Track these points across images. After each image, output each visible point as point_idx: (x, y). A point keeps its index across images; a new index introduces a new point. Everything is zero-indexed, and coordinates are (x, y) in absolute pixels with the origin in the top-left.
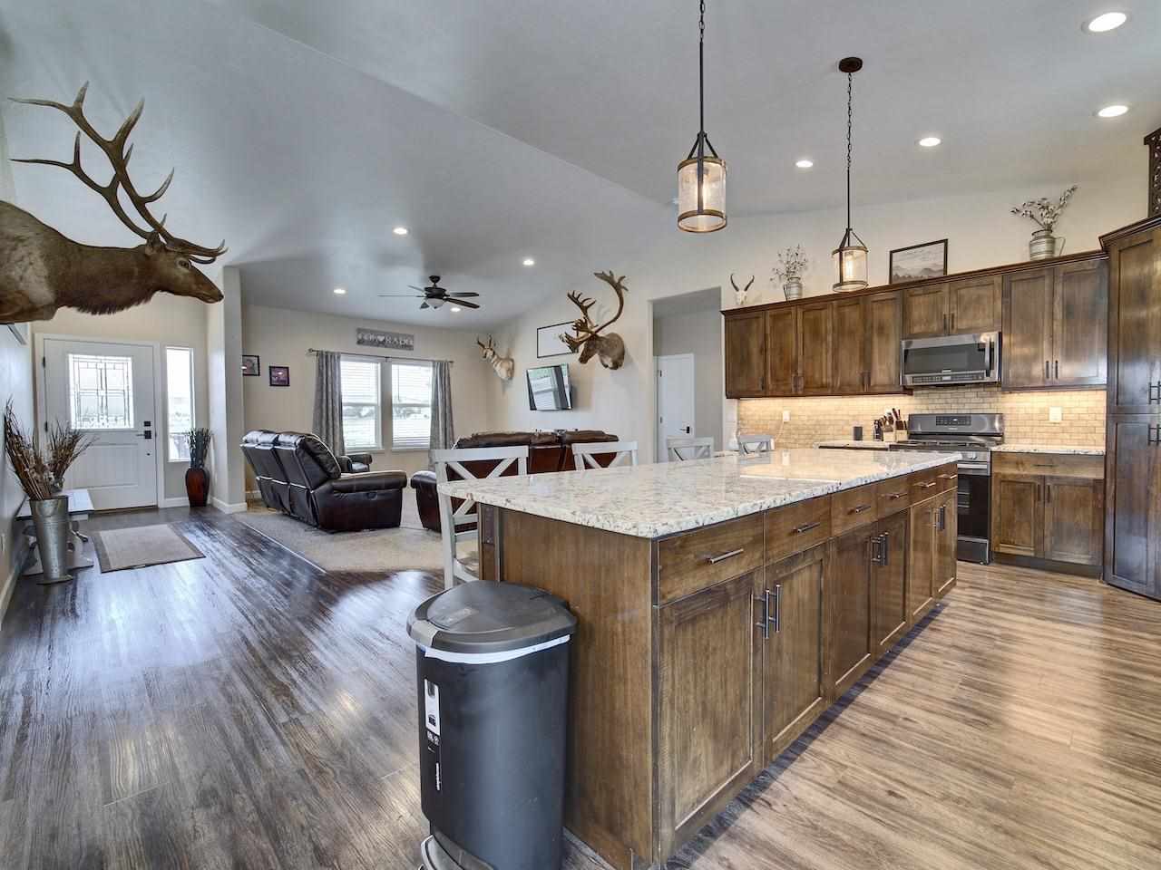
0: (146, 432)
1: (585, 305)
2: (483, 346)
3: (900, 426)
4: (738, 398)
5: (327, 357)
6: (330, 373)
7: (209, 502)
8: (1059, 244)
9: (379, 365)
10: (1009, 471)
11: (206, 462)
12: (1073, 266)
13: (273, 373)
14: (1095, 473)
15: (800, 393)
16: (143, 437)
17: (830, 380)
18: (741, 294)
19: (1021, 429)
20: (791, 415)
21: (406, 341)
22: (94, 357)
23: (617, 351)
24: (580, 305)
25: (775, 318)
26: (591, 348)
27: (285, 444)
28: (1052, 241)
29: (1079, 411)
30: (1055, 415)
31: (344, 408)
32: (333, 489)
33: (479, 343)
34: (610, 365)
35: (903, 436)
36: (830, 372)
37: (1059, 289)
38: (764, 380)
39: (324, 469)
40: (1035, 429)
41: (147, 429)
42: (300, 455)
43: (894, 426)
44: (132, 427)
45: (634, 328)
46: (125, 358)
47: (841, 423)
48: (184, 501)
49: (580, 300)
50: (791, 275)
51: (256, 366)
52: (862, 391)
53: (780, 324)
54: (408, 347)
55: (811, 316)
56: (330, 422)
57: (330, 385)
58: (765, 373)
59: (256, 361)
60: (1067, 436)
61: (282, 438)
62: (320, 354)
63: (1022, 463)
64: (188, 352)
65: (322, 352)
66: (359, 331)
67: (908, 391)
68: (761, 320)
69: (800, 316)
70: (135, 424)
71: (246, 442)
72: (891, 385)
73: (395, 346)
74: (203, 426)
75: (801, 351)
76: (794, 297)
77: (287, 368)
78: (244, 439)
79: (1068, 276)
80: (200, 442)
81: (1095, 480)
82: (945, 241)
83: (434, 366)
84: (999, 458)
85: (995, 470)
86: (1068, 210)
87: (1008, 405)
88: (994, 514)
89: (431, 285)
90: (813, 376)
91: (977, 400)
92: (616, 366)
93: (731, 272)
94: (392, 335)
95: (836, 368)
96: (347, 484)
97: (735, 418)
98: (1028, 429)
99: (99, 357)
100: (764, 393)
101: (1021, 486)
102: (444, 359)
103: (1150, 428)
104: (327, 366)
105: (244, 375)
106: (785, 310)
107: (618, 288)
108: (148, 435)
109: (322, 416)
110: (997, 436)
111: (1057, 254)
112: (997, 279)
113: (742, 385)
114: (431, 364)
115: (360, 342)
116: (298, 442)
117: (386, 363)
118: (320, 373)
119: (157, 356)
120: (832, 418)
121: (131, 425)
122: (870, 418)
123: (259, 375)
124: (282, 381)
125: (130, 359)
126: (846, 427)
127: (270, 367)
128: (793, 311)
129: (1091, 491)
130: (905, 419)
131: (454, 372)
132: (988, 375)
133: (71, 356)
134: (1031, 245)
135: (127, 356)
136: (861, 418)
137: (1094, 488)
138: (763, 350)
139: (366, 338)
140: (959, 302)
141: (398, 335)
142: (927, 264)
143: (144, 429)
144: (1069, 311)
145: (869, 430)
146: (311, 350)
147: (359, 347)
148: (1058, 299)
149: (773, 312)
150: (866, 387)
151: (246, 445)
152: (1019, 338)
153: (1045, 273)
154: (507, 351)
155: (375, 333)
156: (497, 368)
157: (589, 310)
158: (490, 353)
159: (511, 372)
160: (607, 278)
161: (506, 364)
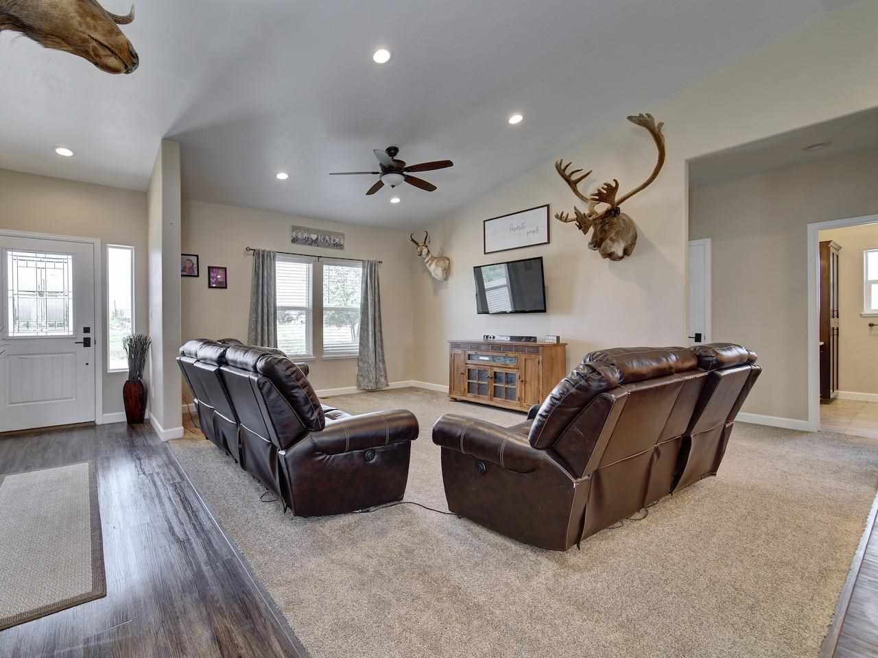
0: (85, 339)
1: (574, 178)
2: (417, 244)
5: (263, 256)
6: (265, 273)
7: (146, 417)
9: (311, 265)
11: (144, 373)
13: (212, 274)
16: (83, 344)
21: (337, 240)
22: (34, 255)
24: (567, 180)
26: (606, 228)
27: (235, 364)
31: (278, 312)
32: (315, 450)
33: (413, 240)
34: (619, 254)
39: (301, 414)
41: (87, 335)
42: (265, 390)
44: (71, 333)
46: (65, 257)
48: (120, 416)
49: (567, 172)
51: (195, 266)
54: (339, 246)
57: (265, 287)
59: (195, 262)
61: (231, 355)
62: (256, 253)
64: (130, 251)
65: (259, 251)
66: (294, 228)
70: (75, 331)
71: (183, 354)
73: (327, 244)
74: (143, 333)
77: (225, 269)
78: (181, 349)
80: (138, 349)
83: (364, 267)
89: (388, 158)
92: (625, 255)
94: (325, 233)
96: (336, 437)
99: (39, 255)
102: (374, 259)
104: (263, 264)
105: (182, 275)
107: (658, 137)
108: (87, 342)
109: (257, 321)
114: (361, 263)
115: (294, 240)
116: (260, 365)
117: (318, 265)
118: (256, 274)
119: (98, 256)
121: (69, 331)
123: (198, 276)
124: (220, 282)
125: (70, 257)
127: (209, 268)
131: (382, 271)
133: (9, 253)
135: (67, 254)
139: (300, 236)
141: (330, 233)
143: (82, 336)
146: (248, 249)
147: (293, 245)
151: (184, 359)
154: (442, 250)
155: (308, 230)
156: (432, 268)
157: (580, 186)
158: (425, 251)
159: (447, 271)
160: (644, 122)
161: (442, 263)
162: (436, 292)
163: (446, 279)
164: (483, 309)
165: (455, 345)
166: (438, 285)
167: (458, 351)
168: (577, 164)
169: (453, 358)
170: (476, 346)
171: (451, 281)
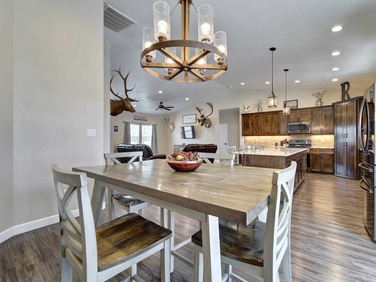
1: (200, 110)
3: (287, 143)
4: (245, 136)
5: (127, 123)
6: (128, 128)
8: (323, 103)
9: (139, 125)
10: (314, 152)
12: (326, 108)
13: (114, 128)
14: (332, 153)
15: (262, 135)
17: (270, 132)
18: (246, 110)
19: (315, 143)
20: (259, 140)
21: (146, 119)
23: (210, 123)
24: (199, 110)
25: (256, 116)
26: (204, 122)
28: (321, 102)
29: (328, 139)
30: (323, 140)
31: (131, 137)
33: (165, 119)
34: (208, 127)
35: (288, 145)
36: (270, 130)
37: (323, 113)
38: (253, 132)
40: (318, 143)
42: (145, 150)
43: (286, 143)
45: (214, 117)
47: (272, 142)
50: (259, 106)
52: (278, 134)
53: (257, 118)
54: (146, 120)
55: (265, 116)
56: (128, 141)
57: (128, 131)
58: (253, 130)
60: (325, 145)
63: (317, 151)
66: (135, 116)
67: (289, 135)
68: (252, 117)
69: (262, 116)
72: (285, 133)
73: (143, 120)
75: (262, 125)
76: (260, 112)
77: (118, 126)
79: (325, 110)
81: (332, 154)
82: (297, 100)
84: (312, 149)
85: (311, 152)
86: (324, 95)
87: (312, 138)
88: (311, 162)
89: (160, 104)
90: (265, 131)
91: (304, 137)
92: (209, 126)
93: (243, 105)
94: (142, 117)
95: (271, 129)
97: (243, 141)
98: (316, 143)
100: (253, 135)
101: (317, 156)
102: (155, 124)
103: (343, 143)
104: (127, 126)
106: (258, 115)
107: (212, 107)
110: (310, 145)
111: (322, 106)
112: (310, 110)
113: (247, 132)
114: (152, 125)
115: (135, 119)
116: (144, 146)
118: (125, 128)
120: (270, 141)
122: (279, 141)
124: (116, 130)
126: (273, 143)
127: (114, 126)
128: (261, 115)
129: (331, 156)
130: (288, 141)
131: (157, 127)
132: (308, 131)
134: (317, 103)
136: (277, 141)
137: (332, 156)
138: (252, 124)
139: (136, 118)
140: (301, 114)
141: (144, 117)
142: (293, 105)
144: (326, 118)
145: (279, 143)
146: (123, 121)
147: (134, 120)
148: (323, 115)
149: (256, 115)
150: (279, 134)
152: (315, 124)
153: (320, 109)
154: (173, 122)
155: (138, 116)
156: (170, 127)
157: (201, 112)
158: (168, 122)
159: (174, 127)
160: (209, 104)
161: (172, 125)
162: (171, 133)
163: (174, 129)
164: (184, 137)
165: (175, 146)
166: (172, 131)
167: (176, 147)
168: (200, 107)
169: (175, 149)
170: (180, 146)
171: (175, 130)
